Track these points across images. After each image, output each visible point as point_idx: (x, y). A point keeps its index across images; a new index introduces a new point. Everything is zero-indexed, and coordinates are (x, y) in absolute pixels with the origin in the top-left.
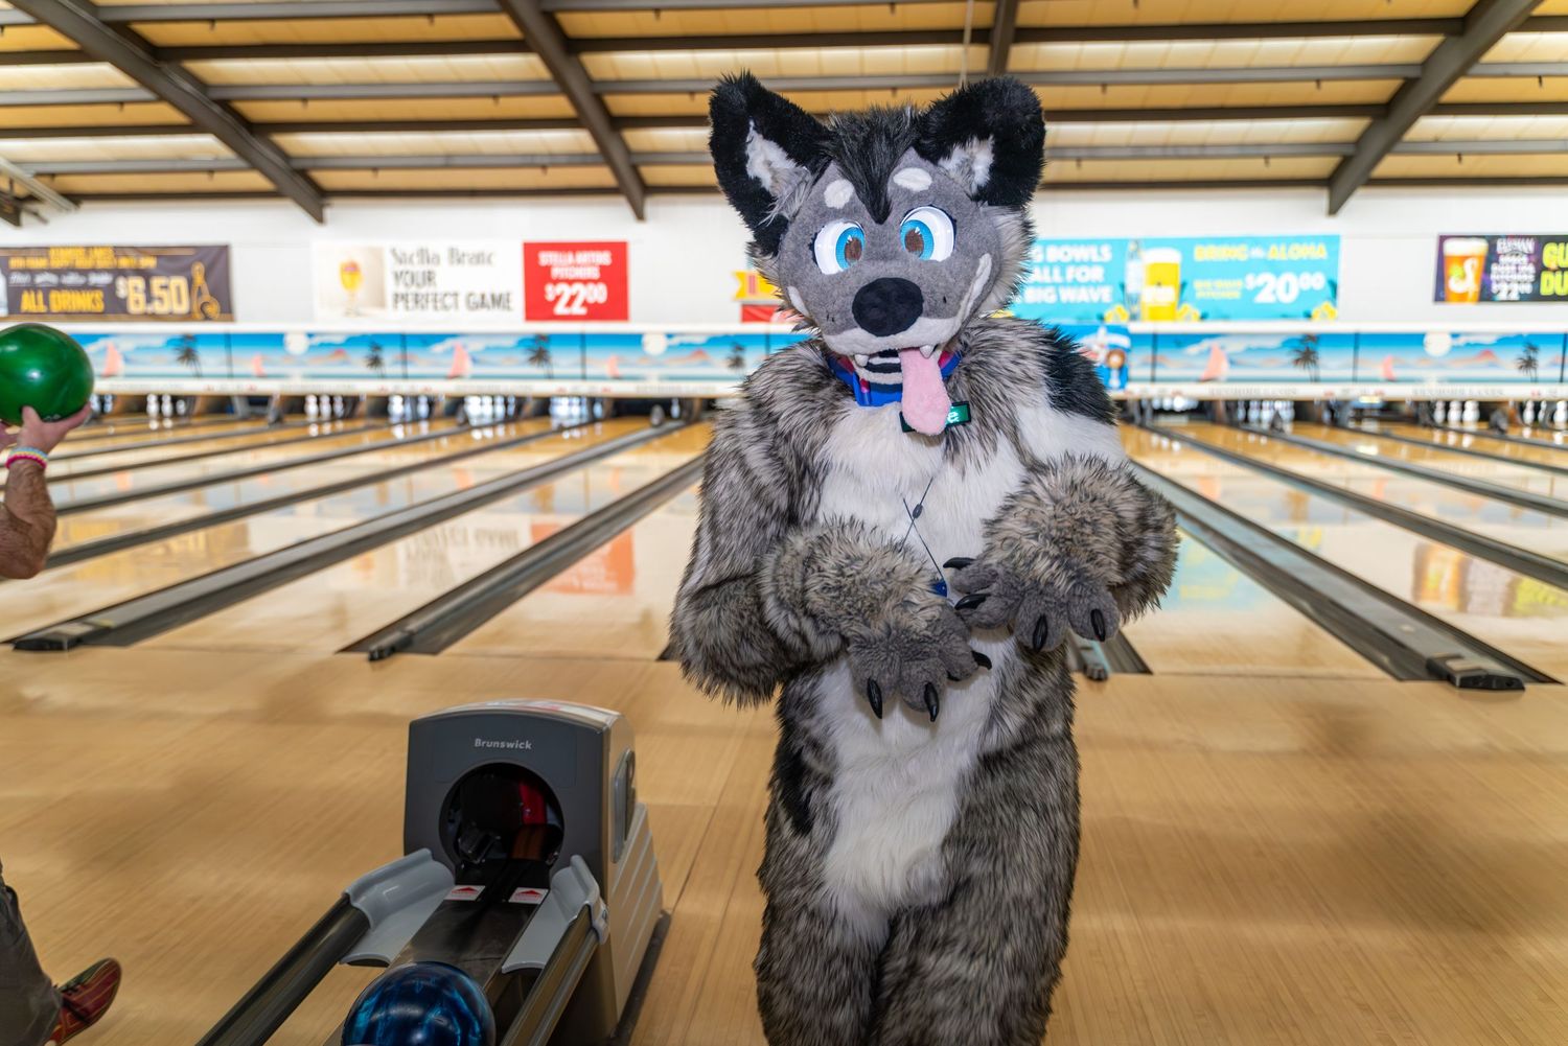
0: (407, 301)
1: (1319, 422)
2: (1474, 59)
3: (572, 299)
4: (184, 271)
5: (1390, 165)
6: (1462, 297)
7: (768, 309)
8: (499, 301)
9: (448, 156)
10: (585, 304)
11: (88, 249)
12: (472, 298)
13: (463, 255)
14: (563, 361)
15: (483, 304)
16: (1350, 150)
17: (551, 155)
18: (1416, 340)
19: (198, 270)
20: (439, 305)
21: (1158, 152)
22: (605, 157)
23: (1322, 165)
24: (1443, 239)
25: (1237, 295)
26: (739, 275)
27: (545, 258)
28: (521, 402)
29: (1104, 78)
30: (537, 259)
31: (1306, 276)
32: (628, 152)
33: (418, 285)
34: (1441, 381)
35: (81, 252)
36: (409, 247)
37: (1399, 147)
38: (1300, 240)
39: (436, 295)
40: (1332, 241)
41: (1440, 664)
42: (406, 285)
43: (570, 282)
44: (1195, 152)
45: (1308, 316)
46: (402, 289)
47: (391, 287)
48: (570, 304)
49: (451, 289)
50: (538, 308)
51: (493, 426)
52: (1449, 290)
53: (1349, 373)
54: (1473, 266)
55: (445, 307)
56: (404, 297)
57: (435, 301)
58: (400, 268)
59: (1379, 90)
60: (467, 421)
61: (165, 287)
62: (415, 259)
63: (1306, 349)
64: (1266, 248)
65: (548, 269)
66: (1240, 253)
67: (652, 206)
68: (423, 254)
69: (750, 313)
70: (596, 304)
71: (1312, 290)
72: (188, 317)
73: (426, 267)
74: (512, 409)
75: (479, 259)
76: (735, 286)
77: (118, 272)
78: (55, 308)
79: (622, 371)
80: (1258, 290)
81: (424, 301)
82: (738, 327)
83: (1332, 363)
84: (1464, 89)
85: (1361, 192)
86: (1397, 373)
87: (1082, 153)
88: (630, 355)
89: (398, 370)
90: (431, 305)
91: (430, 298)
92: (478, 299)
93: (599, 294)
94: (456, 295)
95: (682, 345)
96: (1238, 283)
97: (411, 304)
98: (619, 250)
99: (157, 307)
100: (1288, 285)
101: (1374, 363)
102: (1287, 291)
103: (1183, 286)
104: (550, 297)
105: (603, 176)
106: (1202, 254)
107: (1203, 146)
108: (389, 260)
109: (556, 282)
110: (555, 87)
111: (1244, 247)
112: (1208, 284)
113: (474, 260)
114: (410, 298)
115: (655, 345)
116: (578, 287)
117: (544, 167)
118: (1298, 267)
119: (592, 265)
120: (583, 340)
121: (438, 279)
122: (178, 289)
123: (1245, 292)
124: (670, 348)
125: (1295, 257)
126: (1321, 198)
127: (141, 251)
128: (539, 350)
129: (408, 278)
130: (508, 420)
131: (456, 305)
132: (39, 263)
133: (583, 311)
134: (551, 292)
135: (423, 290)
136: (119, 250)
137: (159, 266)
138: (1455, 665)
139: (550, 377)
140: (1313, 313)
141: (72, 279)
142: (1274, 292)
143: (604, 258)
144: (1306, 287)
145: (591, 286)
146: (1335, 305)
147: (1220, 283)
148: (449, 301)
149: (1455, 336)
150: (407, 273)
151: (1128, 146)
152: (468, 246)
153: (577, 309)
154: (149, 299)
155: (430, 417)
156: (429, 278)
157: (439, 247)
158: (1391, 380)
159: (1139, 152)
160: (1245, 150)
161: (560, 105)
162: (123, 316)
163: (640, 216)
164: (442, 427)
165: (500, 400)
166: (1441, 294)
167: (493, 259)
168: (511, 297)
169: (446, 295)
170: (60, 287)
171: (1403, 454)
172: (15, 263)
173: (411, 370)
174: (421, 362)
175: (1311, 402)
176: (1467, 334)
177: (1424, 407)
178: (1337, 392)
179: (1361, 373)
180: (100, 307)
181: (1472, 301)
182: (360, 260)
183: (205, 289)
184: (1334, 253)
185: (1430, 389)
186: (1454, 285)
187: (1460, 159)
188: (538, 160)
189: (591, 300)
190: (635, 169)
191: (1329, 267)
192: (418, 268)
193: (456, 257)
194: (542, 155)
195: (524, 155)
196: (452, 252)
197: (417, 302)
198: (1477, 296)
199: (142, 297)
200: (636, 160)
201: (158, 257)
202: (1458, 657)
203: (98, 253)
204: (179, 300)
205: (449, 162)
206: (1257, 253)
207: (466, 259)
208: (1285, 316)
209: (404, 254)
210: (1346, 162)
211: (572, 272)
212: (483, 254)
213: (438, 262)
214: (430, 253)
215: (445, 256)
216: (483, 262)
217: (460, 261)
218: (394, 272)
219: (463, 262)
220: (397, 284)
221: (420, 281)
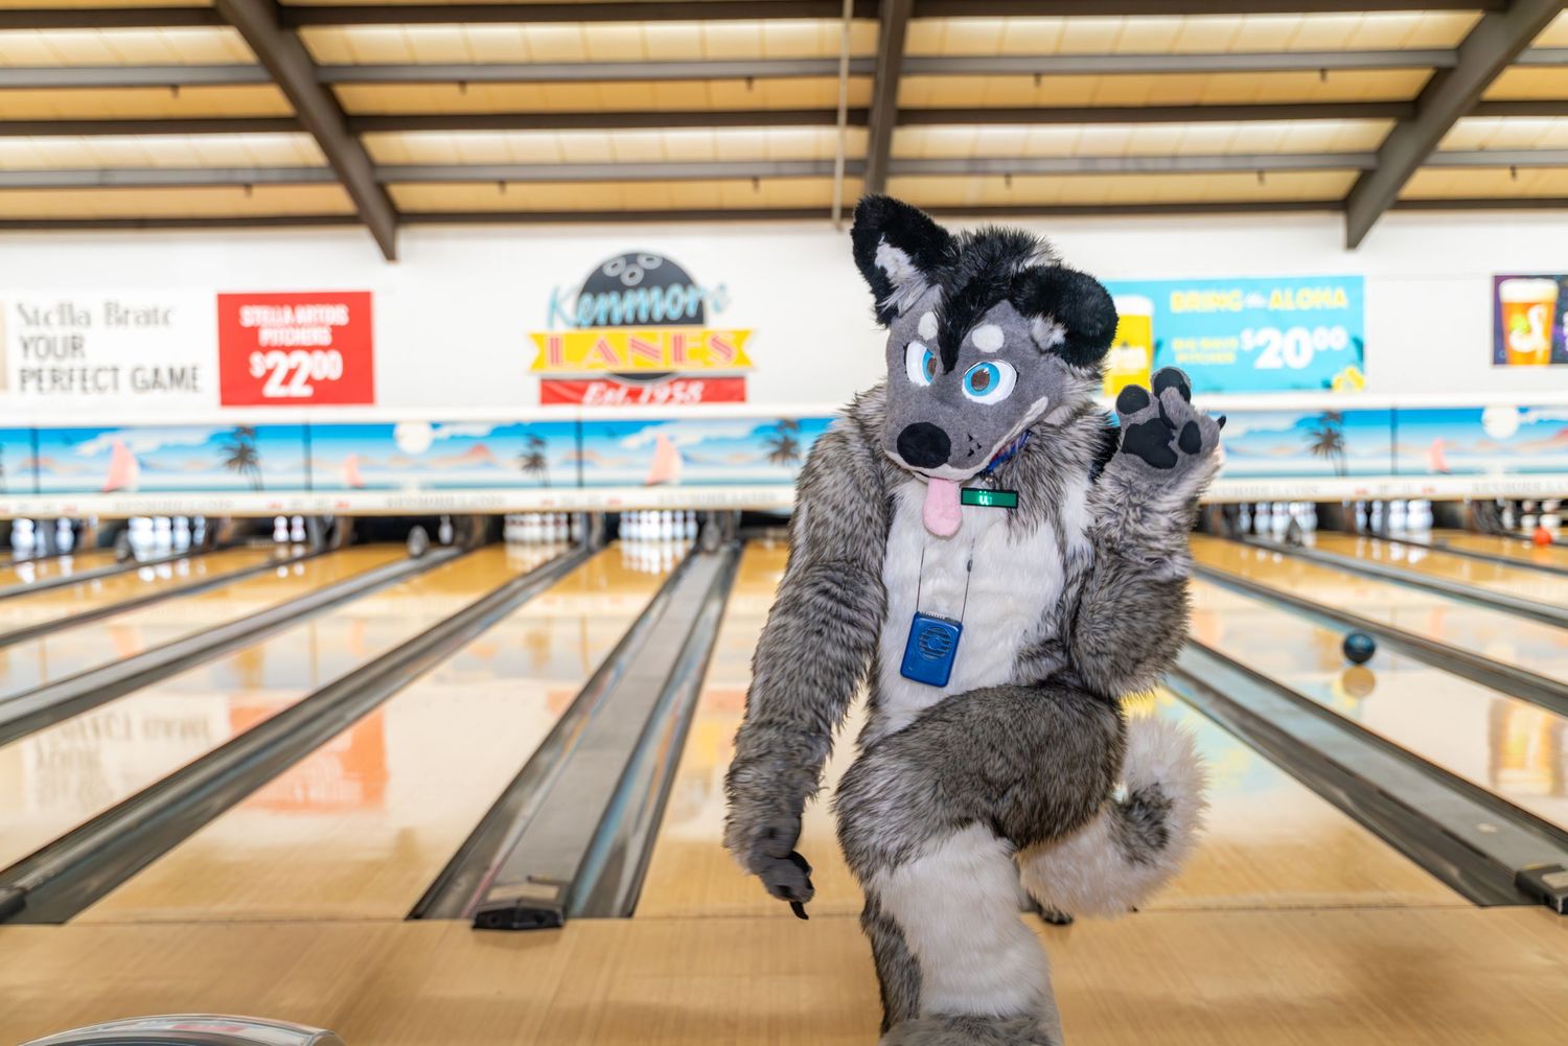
0: (40, 380)
1: (1351, 531)
2: (1524, 42)
3: (291, 374)
5: (1424, 182)
6: (1529, 358)
7: (580, 385)
8: (179, 378)
9: (104, 171)
10: (310, 381)
12: (139, 375)
13: (127, 312)
14: (277, 462)
15: (156, 383)
16: (1369, 163)
17: (259, 169)
18: (1472, 416)
20: (89, 384)
21: (1115, 165)
22: (337, 171)
23: (1335, 183)
24: (1498, 280)
25: (1230, 358)
26: (536, 337)
27: (250, 316)
28: (214, 523)
29: (1037, 66)
30: (237, 317)
31: (1321, 331)
32: (371, 164)
33: (57, 356)
34: (1508, 472)
36: (43, 301)
37: (1433, 158)
38: (1311, 282)
39: (84, 370)
40: (1353, 284)
41: (1534, 879)
42: (40, 357)
43: (287, 350)
44: (1166, 164)
45: (1328, 386)
46: (33, 363)
47: (16, 360)
48: (287, 381)
49: (108, 363)
50: (239, 386)
51: (172, 561)
52: (1513, 351)
53: (1385, 463)
54: (1540, 316)
55: (100, 389)
56: (38, 375)
57: (84, 379)
58: (33, 331)
59: (1403, 83)
60: (131, 554)
62: (54, 319)
63: (1328, 432)
64: (1267, 294)
65: (254, 331)
66: (1232, 301)
67: (409, 241)
68: (67, 312)
69: (553, 392)
70: (326, 381)
71: (1330, 350)
73: (69, 331)
74: (200, 536)
75: (151, 317)
76: (530, 353)
79: (366, 478)
80: (1258, 351)
81: (65, 380)
82: (534, 411)
83: (1362, 449)
84: (1512, 83)
85: (1387, 218)
86: (1451, 462)
87: (1012, 167)
88: (376, 452)
89: (27, 481)
90: (77, 384)
91: (77, 375)
92: (149, 376)
93: (330, 366)
94: (115, 370)
95: (453, 438)
96: (1232, 342)
97: (46, 384)
98: (359, 304)
100: (1298, 343)
101: (1419, 449)
102: (1298, 351)
103: (1157, 346)
104: (257, 371)
105: (335, 198)
106: (1180, 303)
107: (1174, 157)
108: (14, 320)
109: (266, 350)
110: (261, 74)
111: (1236, 293)
112: (1191, 343)
113: (142, 319)
114: (46, 375)
115: (414, 438)
116: (299, 357)
117: (248, 186)
118: (1313, 319)
119: (321, 325)
120: (307, 432)
121: (87, 347)
123: (1240, 353)
124: (436, 443)
125: (1306, 306)
126: (1334, 227)
128: (241, 448)
129: (42, 346)
130: (194, 552)
131: (116, 386)
133: (307, 391)
134: (258, 364)
135: (66, 364)
138: (1553, 881)
139: (258, 488)
140: (1334, 381)
142: (1280, 354)
143: (339, 315)
144: (1322, 346)
145: (318, 355)
146: (1362, 370)
147: (1206, 343)
148: (105, 379)
149: (1523, 410)
150: (40, 338)
151: (1074, 158)
152: (134, 299)
153: (298, 388)
155: (75, 550)
156: (75, 345)
157: (91, 301)
158: (1444, 472)
159: (1089, 165)
160: (1232, 162)
161: (270, 99)
163: (390, 254)
164: (94, 564)
165: (182, 523)
166: (1501, 354)
167: (171, 318)
168: (198, 372)
169: (100, 370)
171: (1462, 574)
173: (45, 481)
174: (62, 468)
175: (1338, 504)
176: (1539, 407)
177: (1489, 508)
178: (1373, 488)
179: (1403, 463)
181: (1542, 363)
184: (1357, 301)
185: (1498, 484)
186: (1518, 342)
187: (1514, 174)
188: (240, 177)
189: (319, 376)
190: (381, 188)
191: (1353, 316)
192: (59, 332)
193: (116, 315)
194: (244, 169)
195: (217, 169)
196: (110, 308)
197: (55, 380)
198: (1548, 357)
200: (381, 175)
202: (1557, 869)
205: (104, 179)
206: (1255, 300)
207: (131, 317)
208: (1297, 387)
209: (36, 312)
210: (1365, 177)
211: (290, 336)
212: (156, 311)
213: (89, 323)
214: (77, 310)
215: (98, 314)
216: (157, 322)
217: (121, 321)
218: (21, 338)
219: (126, 323)
220: (26, 355)
221: (60, 351)
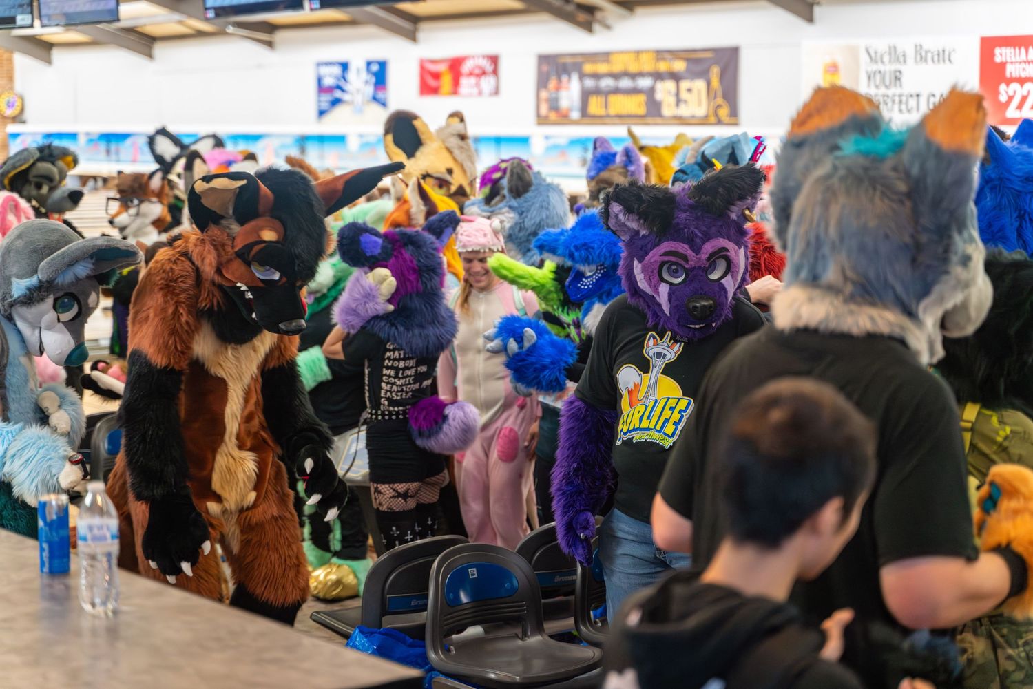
3: (1024, 100)
4: (704, 74)
11: (638, 53)
12: (932, 100)
19: (715, 71)
20: (904, 107)
27: (1001, 54)
30: (993, 55)
33: (887, 87)
35: (632, 56)
36: (880, 45)
42: (877, 87)
43: (1022, 81)
46: (873, 91)
47: (864, 88)
48: (1020, 106)
49: (914, 92)
55: (909, 111)
57: (901, 102)
58: (874, 67)
61: (689, 90)
62: (886, 58)
65: (1003, 65)
68: (893, 50)
72: (704, 121)
73: (894, 67)
75: (943, 56)
77: (658, 76)
78: (612, 111)
81: (890, 103)
90: (896, 107)
94: (918, 96)
99: (684, 111)
104: (1003, 98)
108: (864, 57)
109: (1009, 81)
113: (935, 58)
116: (1028, 87)
121: (903, 80)
122: (699, 92)
127: (675, 54)
129: (878, 77)
132: (602, 68)
134: (1004, 93)
135: (890, 92)
136: (660, 54)
137: (688, 70)
141: (625, 83)
148: (912, 103)
150: (878, 72)
152: (933, 42)
153: (1028, 112)
154: (679, 102)
156: (897, 77)
157: (906, 45)
162: (658, 120)
167: (952, 58)
170: (617, 91)
172: (588, 68)
180: (642, 110)
182: (840, 60)
183: (720, 93)
192: (888, 68)
193: (922, 55)
196: (918, 48)
199: (672, 100)
201: (687, 60)
203: (644, 57)
204: (700, 104)
207: (929, 56)
209: (876, 53)
211: (1024, 69)
212: (944, 51)
213: (905, 61)
214: (899, 50)
215: (910, 53)
216: (944, 61)
217: (923, 59)
218: (867, 72)
219: (926, 61)
220: (869, 85)
221: (888, 83)
